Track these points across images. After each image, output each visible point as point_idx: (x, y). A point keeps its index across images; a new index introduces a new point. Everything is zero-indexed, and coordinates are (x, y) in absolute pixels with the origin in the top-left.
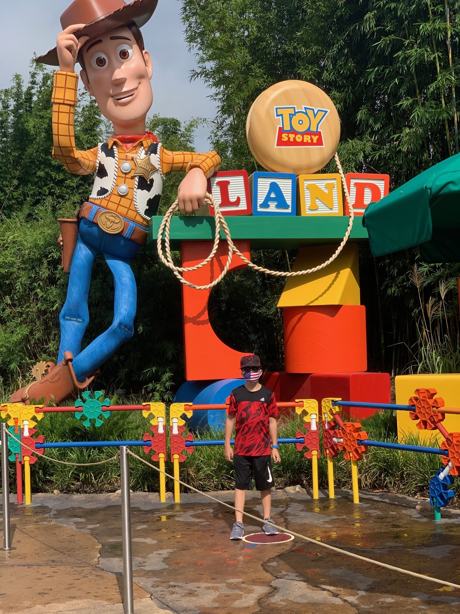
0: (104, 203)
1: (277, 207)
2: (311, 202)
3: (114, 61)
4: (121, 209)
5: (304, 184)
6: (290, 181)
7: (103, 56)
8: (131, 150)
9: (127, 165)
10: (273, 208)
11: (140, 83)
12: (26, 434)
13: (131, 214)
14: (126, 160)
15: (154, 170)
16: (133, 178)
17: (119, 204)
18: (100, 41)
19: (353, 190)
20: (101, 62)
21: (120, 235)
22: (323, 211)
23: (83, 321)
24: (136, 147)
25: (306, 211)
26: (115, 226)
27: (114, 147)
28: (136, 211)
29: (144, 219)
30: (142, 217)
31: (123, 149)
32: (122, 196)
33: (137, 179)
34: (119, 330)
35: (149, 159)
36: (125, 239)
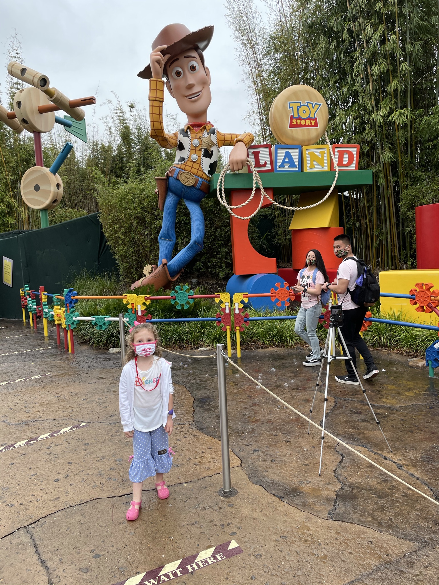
0: (183, 167)
1: (290, 167)
2: (311, 163)
3: (187, 72)
4: (193, 170)
5: (307, 152)
6: (298, 150)
7: (180, 70)
8: (199, 132)
9: (196, 142)
10: (287, 168)
11: (203, 88)
12: (140, 314)
13: (200, 173)
14: (196, 138)
15: (213, 144)
16: (200, 150)
17: (192, 167)
18: (178, 59)
19: (337, 155)
20: (178, 74)
21: (193, 186)
22: (318, 169)
23: (173, 240)
24: (202, 129)
25: (308, 169)
26: (190, 181)
27: (188, 130)
28: (203, 171)
29: (208, 176)
30: (206, 175)
31: (193, 132)
32: (194, 162)
33: (203, 150)
34: (194, 246)
35: (210, 137)
36: (196, 189)
